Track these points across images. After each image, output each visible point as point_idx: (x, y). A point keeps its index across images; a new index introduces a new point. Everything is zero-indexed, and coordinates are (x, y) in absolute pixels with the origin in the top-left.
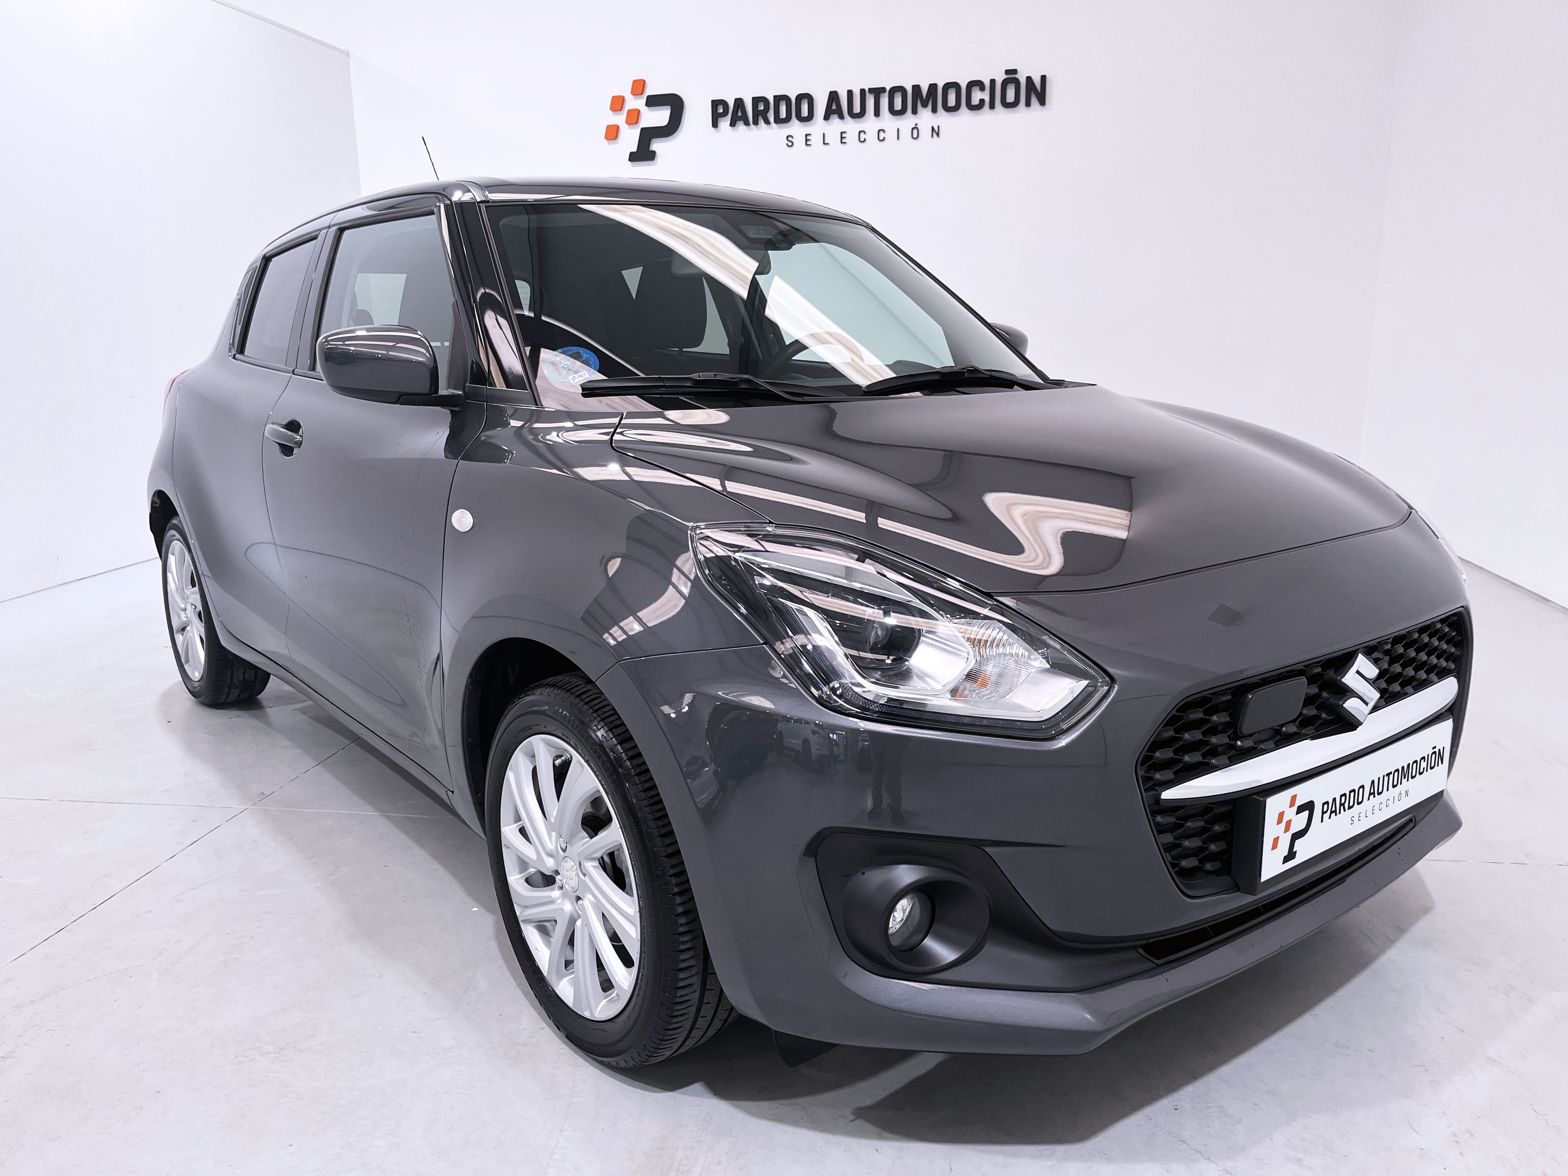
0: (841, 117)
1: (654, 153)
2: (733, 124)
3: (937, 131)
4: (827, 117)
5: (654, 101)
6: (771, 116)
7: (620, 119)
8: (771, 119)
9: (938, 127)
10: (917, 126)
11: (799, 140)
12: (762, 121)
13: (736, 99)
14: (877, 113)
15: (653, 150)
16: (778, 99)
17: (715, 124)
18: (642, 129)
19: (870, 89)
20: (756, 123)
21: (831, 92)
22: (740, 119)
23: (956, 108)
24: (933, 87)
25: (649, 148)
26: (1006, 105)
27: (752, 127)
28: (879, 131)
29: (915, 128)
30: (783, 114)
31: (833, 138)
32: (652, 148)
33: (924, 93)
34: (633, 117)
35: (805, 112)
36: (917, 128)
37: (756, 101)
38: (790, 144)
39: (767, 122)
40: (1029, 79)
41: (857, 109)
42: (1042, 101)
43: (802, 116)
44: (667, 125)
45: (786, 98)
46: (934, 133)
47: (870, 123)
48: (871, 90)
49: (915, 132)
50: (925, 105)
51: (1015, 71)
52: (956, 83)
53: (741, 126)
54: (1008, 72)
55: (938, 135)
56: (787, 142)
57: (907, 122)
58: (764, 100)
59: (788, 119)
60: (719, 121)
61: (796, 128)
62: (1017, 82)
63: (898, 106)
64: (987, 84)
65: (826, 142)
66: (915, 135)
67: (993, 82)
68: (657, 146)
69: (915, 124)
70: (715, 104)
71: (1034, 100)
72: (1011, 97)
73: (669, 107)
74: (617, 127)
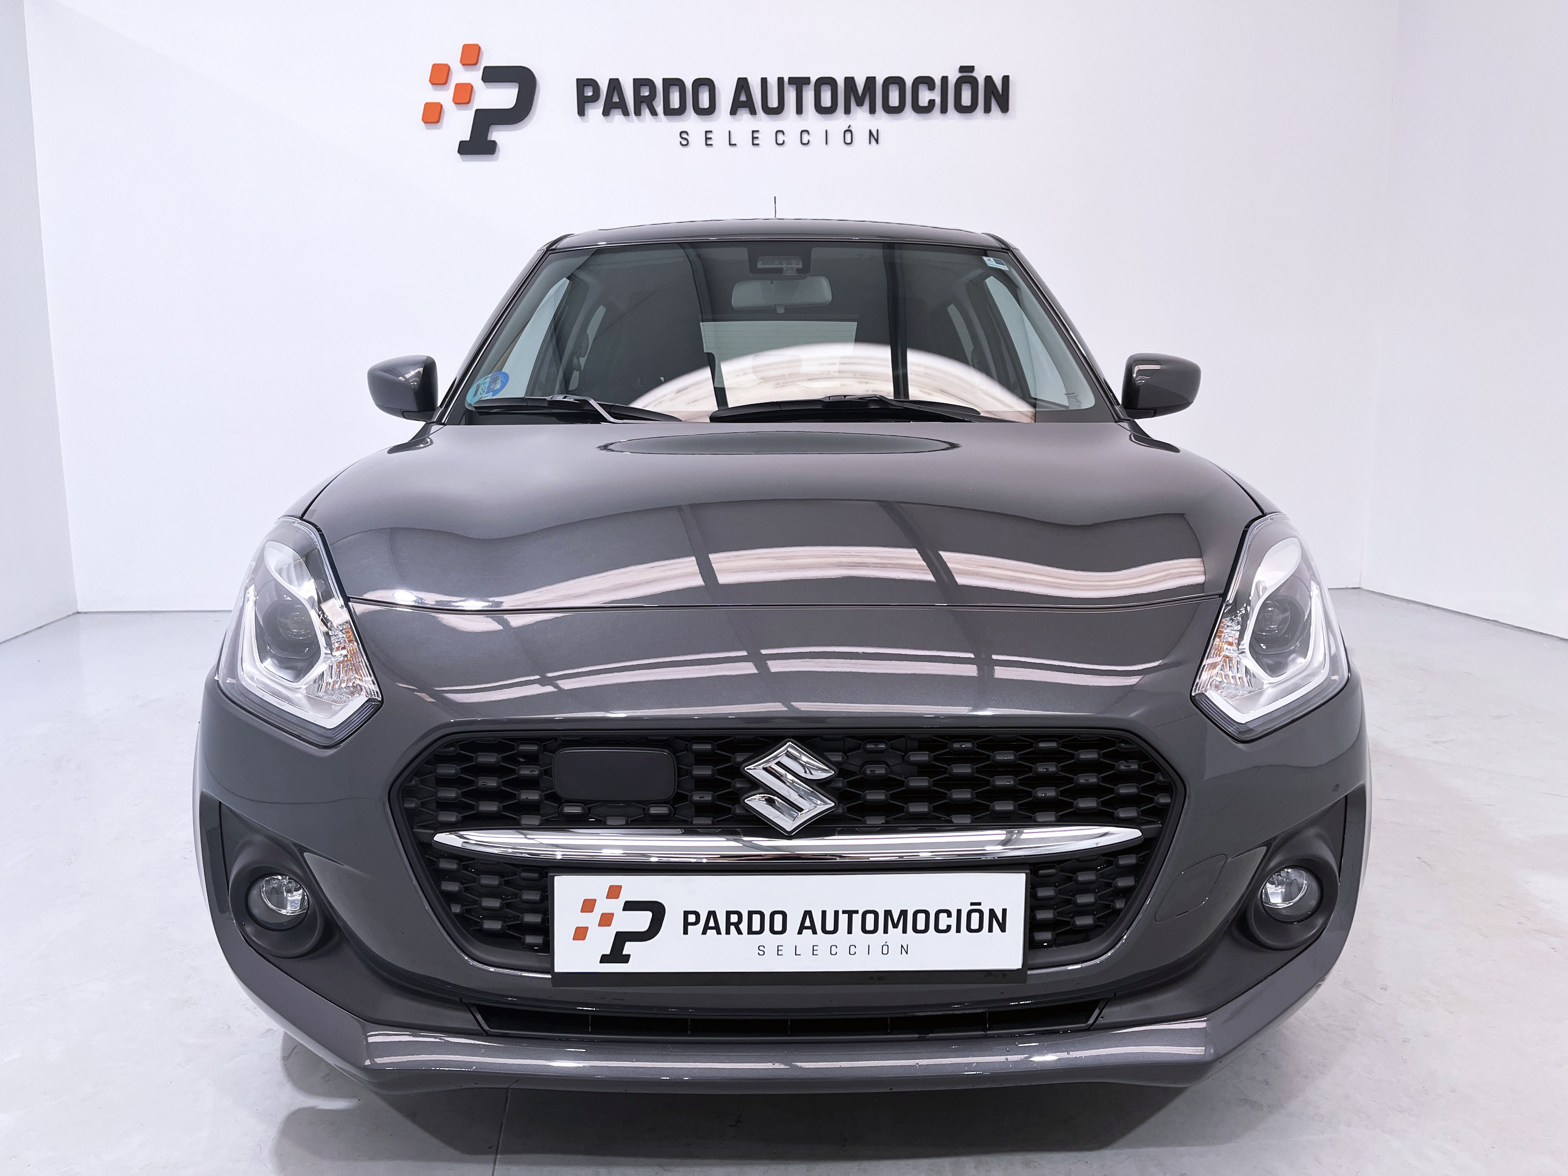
0: (753, 112)
1: (494, 144)
2: (606, 113)
3: (876, 137)
4: (733, 112)
5: (493, 75)
6: (659, 107)
7: (445, 97)
8: (660, 109)
9: (878, 130)
10: (850, 129)
11: (697, 138)
13: (610, 80)
14: (799, 110)
15: (493, 139)
16: (669, 83)
18: (477, 111)
19: (790, 78)
20: (638, 113)
21: (739, 79)
22: (616, 106)
23: (899, 110)
24: (871, 81)
25: (487, 139)
26: (961, 109)
27: (632, 118)
28: (802, 131)
29: (849, 130)
30: (675, 103)
31: (742, 137)
32: (491, 137)
33: (860, 91)
34: (464, 95)
35: (704, 102)
36: (851, 131)
37: (639, 83)
38: (685, 144)
39: (654, 113)
40: (989, 80)
41: (773, 102)
42: (1004, 108)
43: (701, 106)
44: (514, 106)
45: (678, 83)
46: (872, 138)
47: (789, 121)
48: (792, 80)
49: (848, 136)
50: (860, 103)
51: (971, 69)
52: (899, 77)
53: (617, 116)
54: (962, 69)
55: (877, 141)
56: (681, 140)
57: (838, 122)
58: (649, 83)
59: (680, 111)
60: (586, 107)
61: (692, 123)
62: (973, 82)
63: (826, 101)
64: (938, 82)
65: (733, 142)
66: (848, 140)
67: (945, 80)
68: (498, 135)
69: (848, 126)
70: (582, 84)
71: (994, 106)
72: (966, 100)
73: (517, 85)
74: (440, 107)
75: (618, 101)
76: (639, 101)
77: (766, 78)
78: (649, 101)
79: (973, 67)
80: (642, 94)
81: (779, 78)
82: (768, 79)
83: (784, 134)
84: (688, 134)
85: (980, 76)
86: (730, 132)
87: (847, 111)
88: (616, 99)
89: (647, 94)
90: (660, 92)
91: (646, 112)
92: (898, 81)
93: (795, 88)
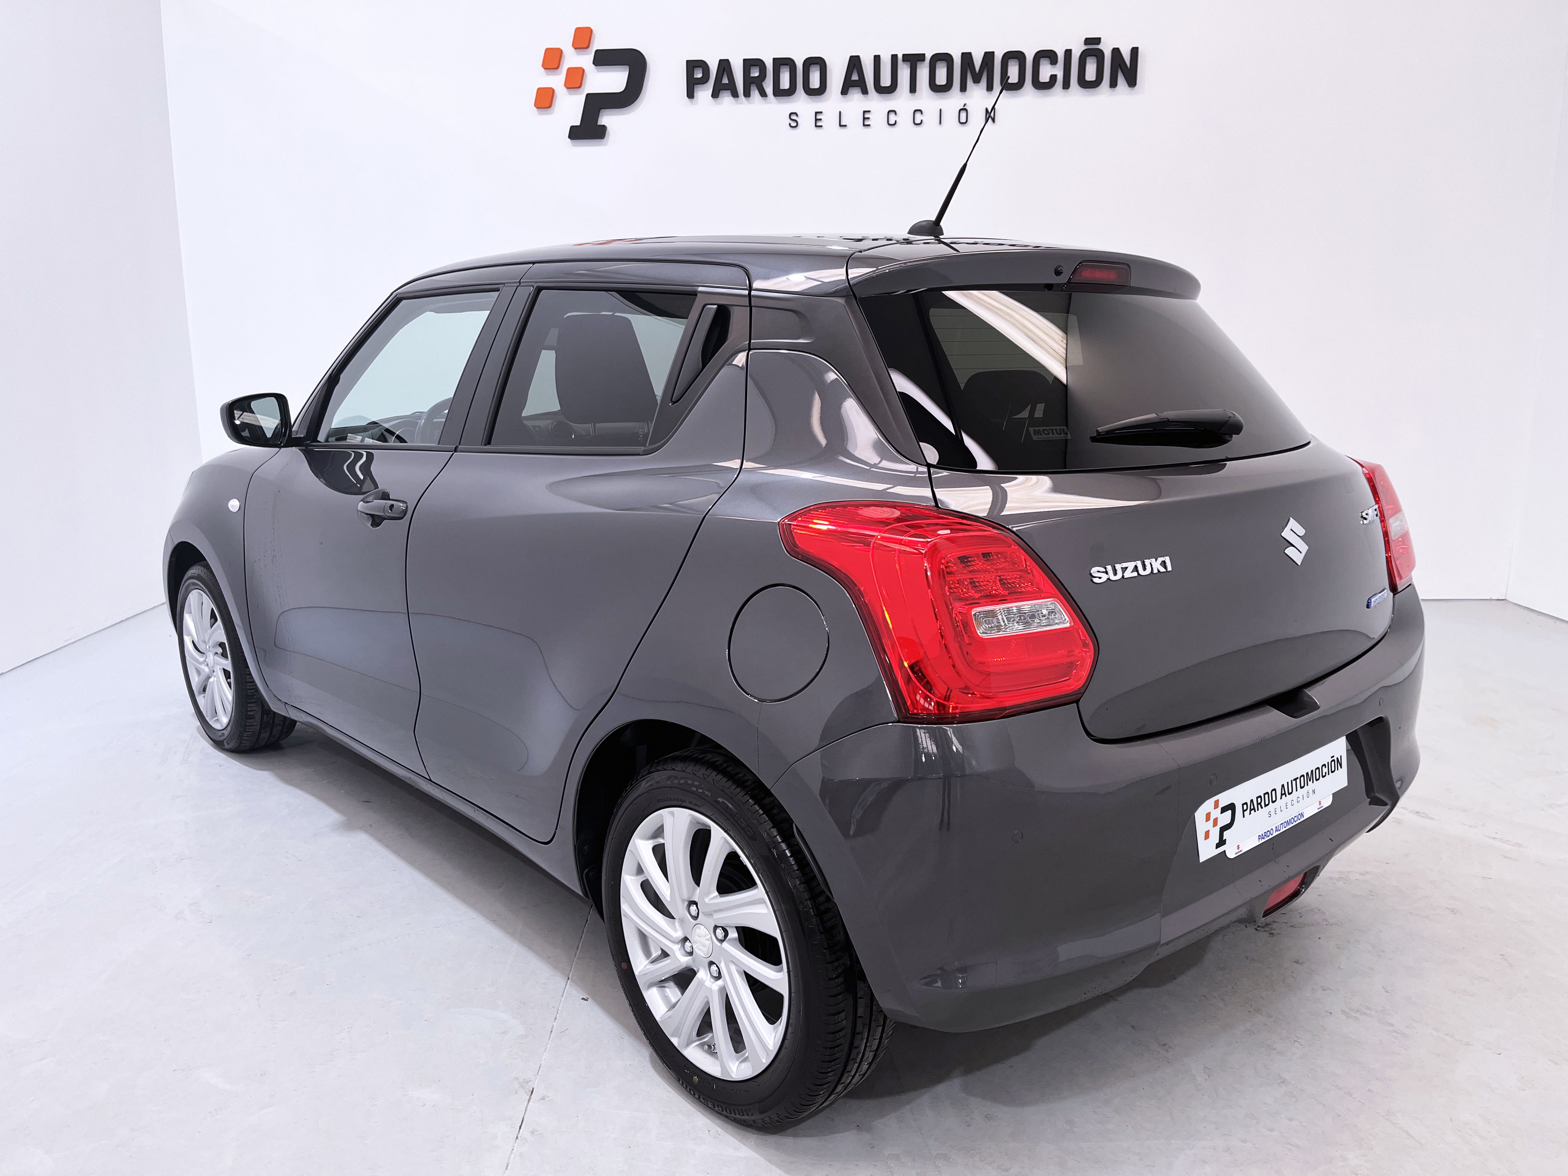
0: (865, 91)
1: (604, 128)
2: (715, 95)
3: (992, 115)
4: (844, 92)
5: (605, 58)
6: (769, 87)
7: (556, 81)
8: (769, 89)
9: (995, 109)
10: (966, 107)
11: (806, 119)
12: (757, 92)
13: (720, 61)
14: (913, 89)
15: (602, 124)
16: (779, 63)
17: (690, 94)
18: (588, 95)
19: (904, 55)
20: (747, 94)
21: (851, 57)
22: (725, 88)
23: (1018, 86)
24: (989, 57)
25: (597, 123)
26: (1084, 84)
27: (742, 100)
28: (914, 111)
29: (964, 109)
30: (785, 84)
31: (853, 118)
32: (601, 121)
33: (977, 67)
34: (575, 79)
35: (815, 83)
36: (966, 110)
37: (749, 64)
38: (795, 125)
39: (763, 94)
40: (1116, 52)
41: (886, 81)
42: (1132, 82)
43: (812, 86)
44: (624, 91)
45: (789, 63)
47: (902, 101)
48: (906, 58)
49: (963, 114)
50: (977, 80)
51: (1097, 41)
52: (1019, 52)
53: (726, 98)
54: (1088, 41)
55: (994, 120)
56: (790, 121)
57: (953, 101)
58: (758, 63)
59: (790, 92)
60: (695, 89)
61: (802, 104)
62: (1099, 55)
63: (941, 78)
64: (1061, 56)
65: (842, 124)
66: (963, 120)
67: (1068, 53)
68: (608, 119)
69: (963, 105)
70: (692, 65)
71: (1121, 80)
72: (1091, 74)
73: (627, 68)
74: (552, 90)
75: (728, 82)
76: (749, 82)
77: (879, 56)
78: (758, 83)
79: (1100, 39)
80: (752, 75)
81: (893, 56)
82: (881, 57)
83: (896, 114)
84: (797, 116)
85: (1107, 48)
86: (840, 112)
87: (963, 88)
88: (725, 81)
89: (757, 74)
90: (770, 72)
91: (755, 93)
92: (1019, 56)
93: (909, 66)
